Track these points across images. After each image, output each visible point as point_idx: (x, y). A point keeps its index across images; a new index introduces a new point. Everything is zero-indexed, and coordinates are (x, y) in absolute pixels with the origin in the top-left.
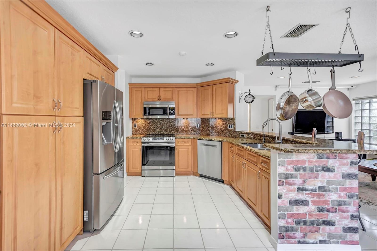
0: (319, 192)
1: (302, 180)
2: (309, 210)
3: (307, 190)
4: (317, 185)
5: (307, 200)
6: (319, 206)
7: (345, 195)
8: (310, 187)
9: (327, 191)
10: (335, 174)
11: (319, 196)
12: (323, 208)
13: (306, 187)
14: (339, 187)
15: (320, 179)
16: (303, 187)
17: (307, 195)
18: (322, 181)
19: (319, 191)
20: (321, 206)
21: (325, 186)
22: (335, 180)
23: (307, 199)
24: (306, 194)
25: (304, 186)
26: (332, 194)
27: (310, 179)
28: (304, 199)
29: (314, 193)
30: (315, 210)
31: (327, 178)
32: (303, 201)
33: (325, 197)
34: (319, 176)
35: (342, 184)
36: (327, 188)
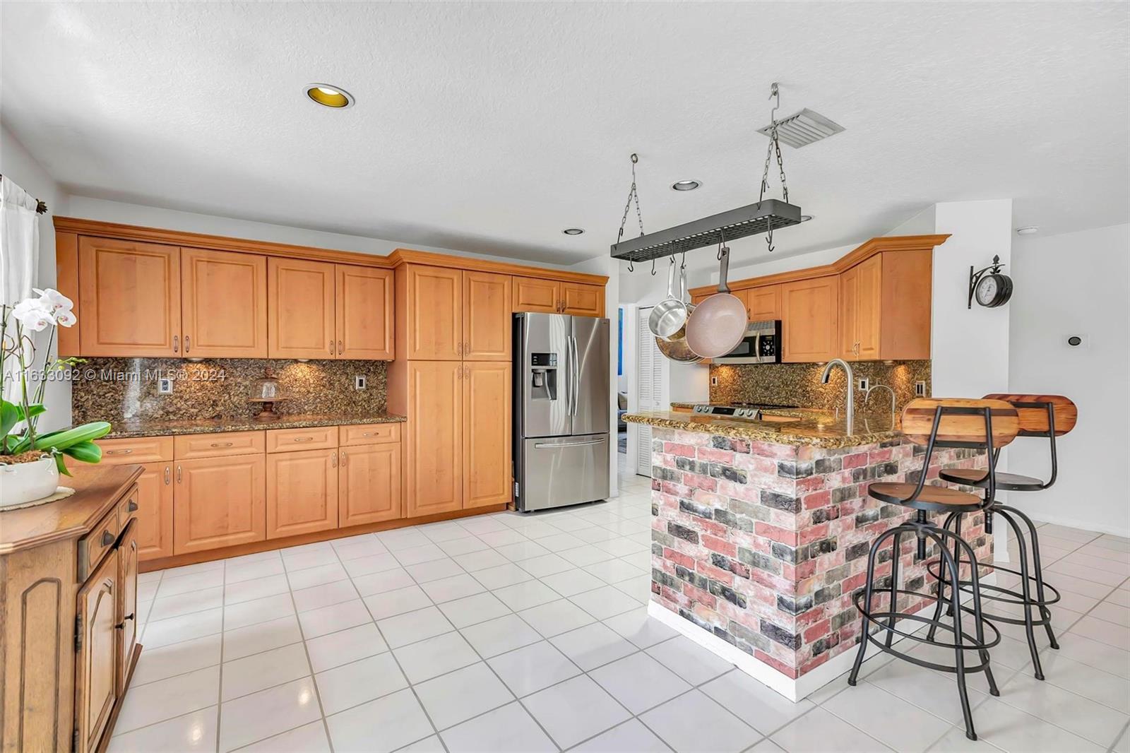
0: (716, 522)
1: (688, 487)
2: (699, 554)
3: (696, 511)
4: (713, 505)
5: (695, 532)
6: (716, 553)
7: (767, 545)
8: (701, 507)
9: (731, 523)
10: (747, 489)
11: (716, 530)
12: (723, 561)
13: (695, 505)
14: (754, 521)
15: (718, 493)
16: (689, 504)
17: (695, 522)
18: (722, 498)
19: (715, 519)
20: (719, 554)
21: (727, 512)
22: (746, 503)
23: (696, 529)
24: (694, 519)
25: (691, 502)
26: (741, 533)
27: (700, 489)
28: (692, 529)
29: (707, 520)
30: (708, 559)
31: (731, 494)
32: (689, 531)
33: (727, 535)
34: (716, 486)
35: (760, 515)
36: (730, 517)
